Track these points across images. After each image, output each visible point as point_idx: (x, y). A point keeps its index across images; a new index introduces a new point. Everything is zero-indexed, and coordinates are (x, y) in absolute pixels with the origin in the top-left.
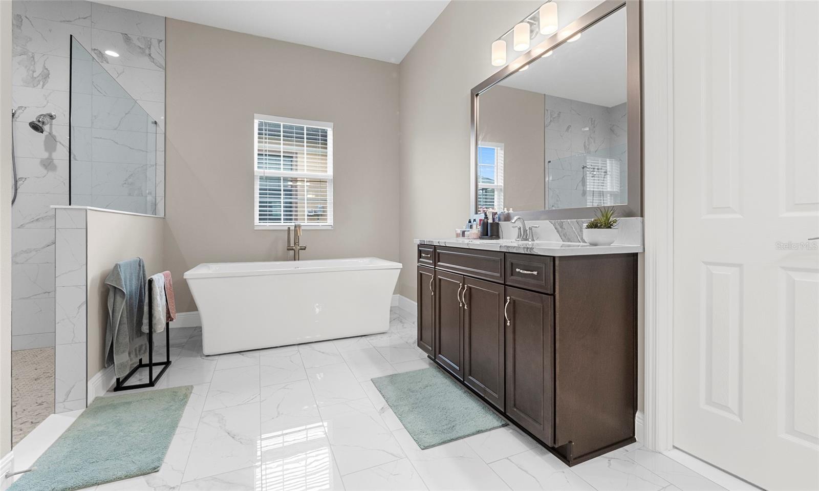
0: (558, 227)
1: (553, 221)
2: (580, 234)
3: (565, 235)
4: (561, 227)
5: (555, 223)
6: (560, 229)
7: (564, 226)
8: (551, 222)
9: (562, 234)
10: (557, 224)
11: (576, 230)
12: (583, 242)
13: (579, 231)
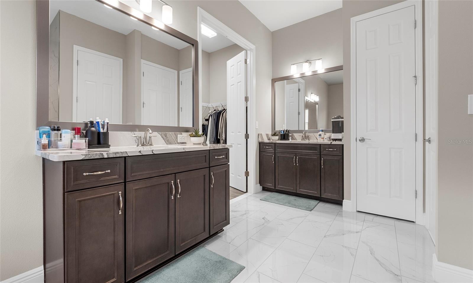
0: (164, 136)
1: (160, 133)
2: (176, 140)
3: (168, 141)
4: (166, 136)
5: (161, 134)
6: (165, 138)
7: (167, 136)
8: (159, 133)
9: (166, 140)
10: (163, 135)
11: (174, 138)
12: (178, 144)
13: (176, 138)
